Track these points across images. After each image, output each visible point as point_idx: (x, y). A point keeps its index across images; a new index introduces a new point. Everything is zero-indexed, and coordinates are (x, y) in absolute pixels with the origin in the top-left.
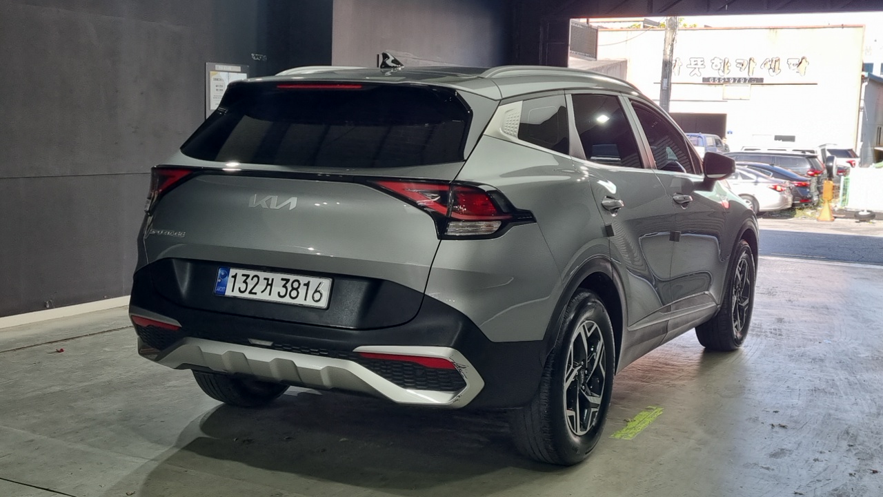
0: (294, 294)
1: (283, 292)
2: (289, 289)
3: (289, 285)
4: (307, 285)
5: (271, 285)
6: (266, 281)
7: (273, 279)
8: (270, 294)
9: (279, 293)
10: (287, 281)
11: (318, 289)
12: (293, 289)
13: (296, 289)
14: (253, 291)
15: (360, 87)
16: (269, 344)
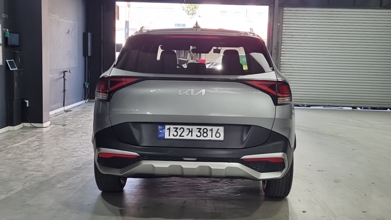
0: (205, 135)
1: (199, 134)
2: (202, 133)
3: (201, 131)
4: (212, 130)
5: (192, 132)
6: (188, 130)
7: (192, 129)
8: (192, 136)
9: (197, 135)
10: (200, 129)
11: (218, 132)
12: (204, 132)
13: (206, 133)
14: (182, 135)
15: (217, 37)
16: (195, 159)
